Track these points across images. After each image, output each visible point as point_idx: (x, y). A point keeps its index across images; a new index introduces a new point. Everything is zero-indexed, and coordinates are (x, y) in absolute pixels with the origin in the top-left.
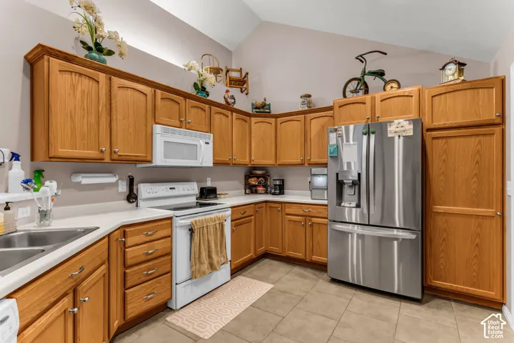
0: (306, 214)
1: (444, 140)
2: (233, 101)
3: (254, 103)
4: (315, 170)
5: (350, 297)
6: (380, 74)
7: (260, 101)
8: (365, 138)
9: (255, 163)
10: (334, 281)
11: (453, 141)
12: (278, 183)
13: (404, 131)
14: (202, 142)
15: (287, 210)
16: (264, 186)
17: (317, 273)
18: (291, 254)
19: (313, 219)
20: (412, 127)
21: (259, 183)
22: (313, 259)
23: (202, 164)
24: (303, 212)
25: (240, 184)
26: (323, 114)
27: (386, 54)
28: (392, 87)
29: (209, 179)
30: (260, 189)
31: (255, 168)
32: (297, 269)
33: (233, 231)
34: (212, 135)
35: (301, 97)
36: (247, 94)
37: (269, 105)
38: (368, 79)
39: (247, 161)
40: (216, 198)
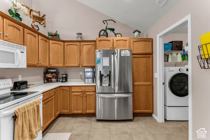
0: (82, 91)
1: (137, 58)
2: (37, 28)
3: (50, 32)
4: (86, 70)
5: (108, 127)
6: (113, 30)
7: (54, 32)
8: (112, 56)
9: (52, 66)
10: (98, 120)
11: (139, 59)
12: (64, 76)
13: (127, 54)
14: (18, 51)
15: (72, 90)
16: (55, 78)
17: (89, 118)
18: (75, 112)
19: (87, 93)
20: (129, 52)
21: (53, 76)
22: (87, 112)
23: (18, 66)
24: (81, 90)
25: (41, 77)
26: (89, 43)
27: (115, 22)
28: (119, 36)
29: (20, 76)
30: (54, 80)
31: (49, 69)
32: (79, 119)
33: (43, 108)
34: (26, 47)
35: (77, 34)
36: (45, 27)
37: (59, 35)
38: (108, 31)
39: (47, 64)
40: (27, 88)
